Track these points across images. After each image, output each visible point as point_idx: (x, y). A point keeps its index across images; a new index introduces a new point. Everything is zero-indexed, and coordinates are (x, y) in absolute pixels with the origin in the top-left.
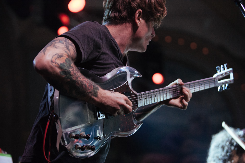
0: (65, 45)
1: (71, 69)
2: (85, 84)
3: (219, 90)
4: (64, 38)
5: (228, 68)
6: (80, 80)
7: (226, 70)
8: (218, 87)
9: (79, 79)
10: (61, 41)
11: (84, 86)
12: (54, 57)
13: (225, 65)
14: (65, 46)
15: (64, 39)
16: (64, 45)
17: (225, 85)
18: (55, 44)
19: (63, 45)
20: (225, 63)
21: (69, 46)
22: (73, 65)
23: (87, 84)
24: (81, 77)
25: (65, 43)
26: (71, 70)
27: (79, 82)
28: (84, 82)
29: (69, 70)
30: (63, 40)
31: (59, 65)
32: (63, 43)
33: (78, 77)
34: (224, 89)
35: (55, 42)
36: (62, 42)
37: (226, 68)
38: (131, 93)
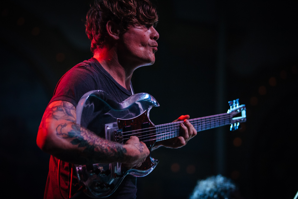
0: (65, 111)
1: (82, 133)
2: (105, 148)
3: (231, 129)
4: (61, 101)
5: (240, 105)
7: (238, 107)
8: (231, 125)
10: (59, 107)
12: (58, 128)
13: (238, 100)
14: (66, 113)
15: (61, 103)
17: (237, 124)
18: (54, 114)
19: (63, 112)
20: (237, 98)
21: (70, 112)
22: (82, 129)
24: (98, 140)
25: (64, 110)
26: (83, 135)
27: (98, 146)
29: (81, 136)
30: (61, 105)
31: (67, 135)
32: (62, 110)
33: (95, 141)
34: (235, 129)
35: (52, 111)
36: (61, 108)
37: (237, 104)
38: (149, 124)
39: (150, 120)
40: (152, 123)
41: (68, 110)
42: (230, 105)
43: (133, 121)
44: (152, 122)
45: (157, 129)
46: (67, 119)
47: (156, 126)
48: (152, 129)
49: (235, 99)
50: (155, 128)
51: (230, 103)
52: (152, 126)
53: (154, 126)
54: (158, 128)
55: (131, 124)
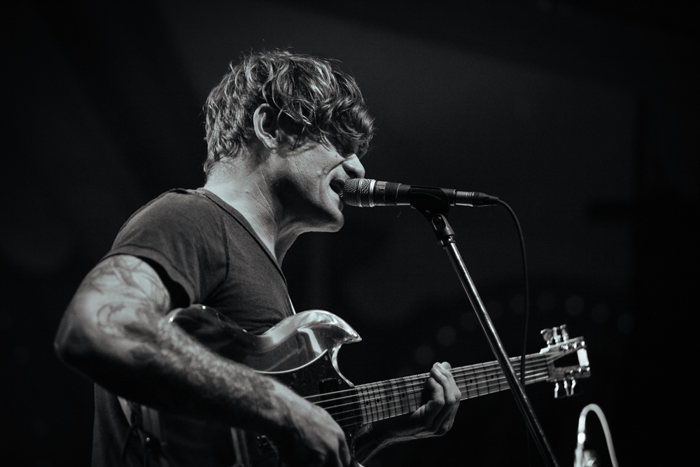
0: (119, 276)
2: (218, 375)
5: (571, 336)
6: (199, 366)
8: (553, 385)
9: (193, 364)
11: (215, 381)
13: (563, 327)
16: (118, 279)
17: (570, 383)
19: (114, 277)
20: (562, 324)
21: (131, 277)
23: (225, 376)
27: (197, 373)
28: (215, 370)
32: (113, 273)
37: (565, 336)
38: (340, 383)
39: (340, 374)
40: (347, 381)
41: (127, 274)
42: (545, 338)
43: (295, 377)
44: (349, 380)
45: (360, 394)
46: (125, 292)
47: (358, 387)
48: (348, 393)
49: (558, 326)
50: (356, 392)
51: (544, 333)
52: (347, 386)
53: (353, 388)
54: (362, 391)
55: (292, 383)
